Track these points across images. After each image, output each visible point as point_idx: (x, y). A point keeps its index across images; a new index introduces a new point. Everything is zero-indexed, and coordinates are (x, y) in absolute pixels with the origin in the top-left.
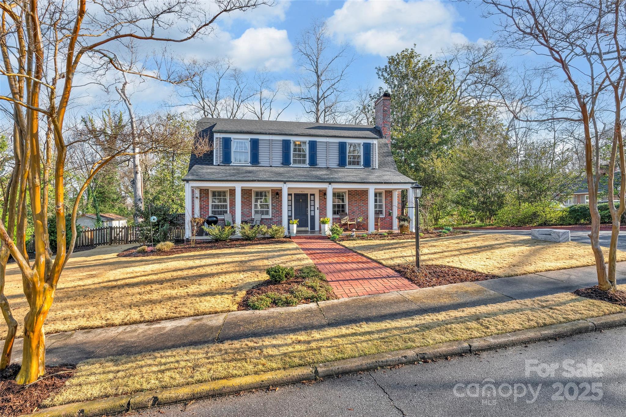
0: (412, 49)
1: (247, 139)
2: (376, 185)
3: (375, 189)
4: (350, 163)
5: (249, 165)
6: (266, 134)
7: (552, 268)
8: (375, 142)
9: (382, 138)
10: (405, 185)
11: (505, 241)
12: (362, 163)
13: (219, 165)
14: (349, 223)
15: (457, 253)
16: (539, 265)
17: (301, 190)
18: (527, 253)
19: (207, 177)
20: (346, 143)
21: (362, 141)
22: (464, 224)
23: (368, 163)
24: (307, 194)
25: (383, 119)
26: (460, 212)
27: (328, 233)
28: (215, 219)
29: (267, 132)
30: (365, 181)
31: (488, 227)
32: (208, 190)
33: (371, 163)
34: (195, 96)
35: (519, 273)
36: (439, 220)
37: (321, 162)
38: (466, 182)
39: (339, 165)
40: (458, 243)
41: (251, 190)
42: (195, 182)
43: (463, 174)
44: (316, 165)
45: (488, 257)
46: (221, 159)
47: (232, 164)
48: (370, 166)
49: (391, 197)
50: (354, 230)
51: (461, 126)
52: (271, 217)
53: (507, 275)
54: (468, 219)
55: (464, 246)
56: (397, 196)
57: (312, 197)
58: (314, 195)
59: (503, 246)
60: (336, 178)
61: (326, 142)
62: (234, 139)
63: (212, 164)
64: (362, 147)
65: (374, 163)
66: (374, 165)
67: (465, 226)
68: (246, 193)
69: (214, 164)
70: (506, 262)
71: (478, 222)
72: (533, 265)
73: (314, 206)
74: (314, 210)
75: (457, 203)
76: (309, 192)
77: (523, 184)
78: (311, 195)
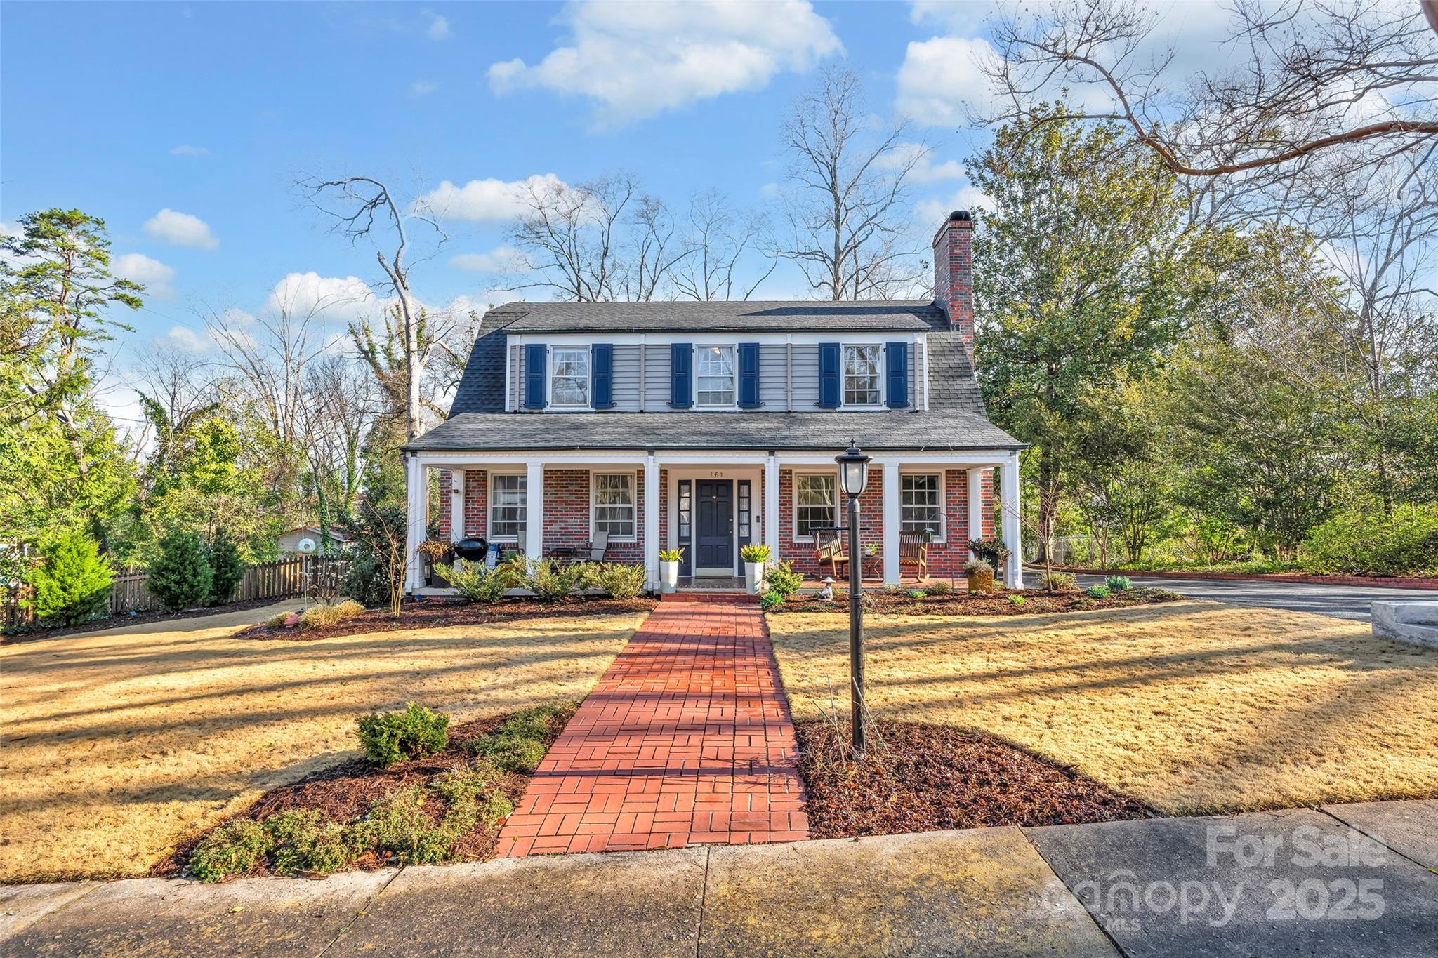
0: (1057, 102)
1: (585, 347)
2: (904, 454)
3: (901, 466)
4: (850, 399)
5: (590, 409)
6: (629, 331)
7: (1409, 788)
8: (921, 339)
9: (948, 329)
10: (990, 453)
11: (1271, 640)
12: (884, 397)
13: (516, 412)
14: (836, 558)
15: (1073, 679)
16: (1356, 765)
17: (714, 471)
18: (1327, 699)
19: (467, 441)
20: (837, 345)
21: (882, 340)
22: (1214, 563)
23: (898, 396)
24: (731, 481)
25: (952, 280)
26: (1203, 528)
27: (762, 587)
28: (478, 545)
29: (635, 326)
30: (873, 444)
31: (1282, 574)
32: (485, 473)
33: (910, 396)
34: (561, 265)
35: (1247, 799)
36: (1144, 549)
37: (771, 397)
38: (1217, 445)
39: (819, 404)
40: (1107, 638)
41: (587, 472)
42: (430, 455)
43: (1204, 420)
44: (759, 405)
45: (1163, 707)
46: (523, 398)
47: (548, 409)
48: (907, 405)
49: (965, 487)
50: (829, 580)
51: (1203, 292)
52: (636, 541)
53: (1191, 803)
54: (1229, 547)
55: (1118, 650)
56: (980, 484)
57: (745, 488)
58: (748, 483)
59: (1251, 659)
60: (794, 438)
61: (786, 347)
62: (555, 347)
63: (502, 410)
64: (882, 355)
65: (918, 396)
66: (918, 402)
67: (1218, 567)
68: (555, 478)
69: (507, 409)
70: (1218, 738)
71: (1258, 560)
72: (1330, 765)
73: (749, 511)
74: (749, 524)
75: (1189, 502)
76: (735, 476)
77: (1391, 445)
78: (741, 483)
